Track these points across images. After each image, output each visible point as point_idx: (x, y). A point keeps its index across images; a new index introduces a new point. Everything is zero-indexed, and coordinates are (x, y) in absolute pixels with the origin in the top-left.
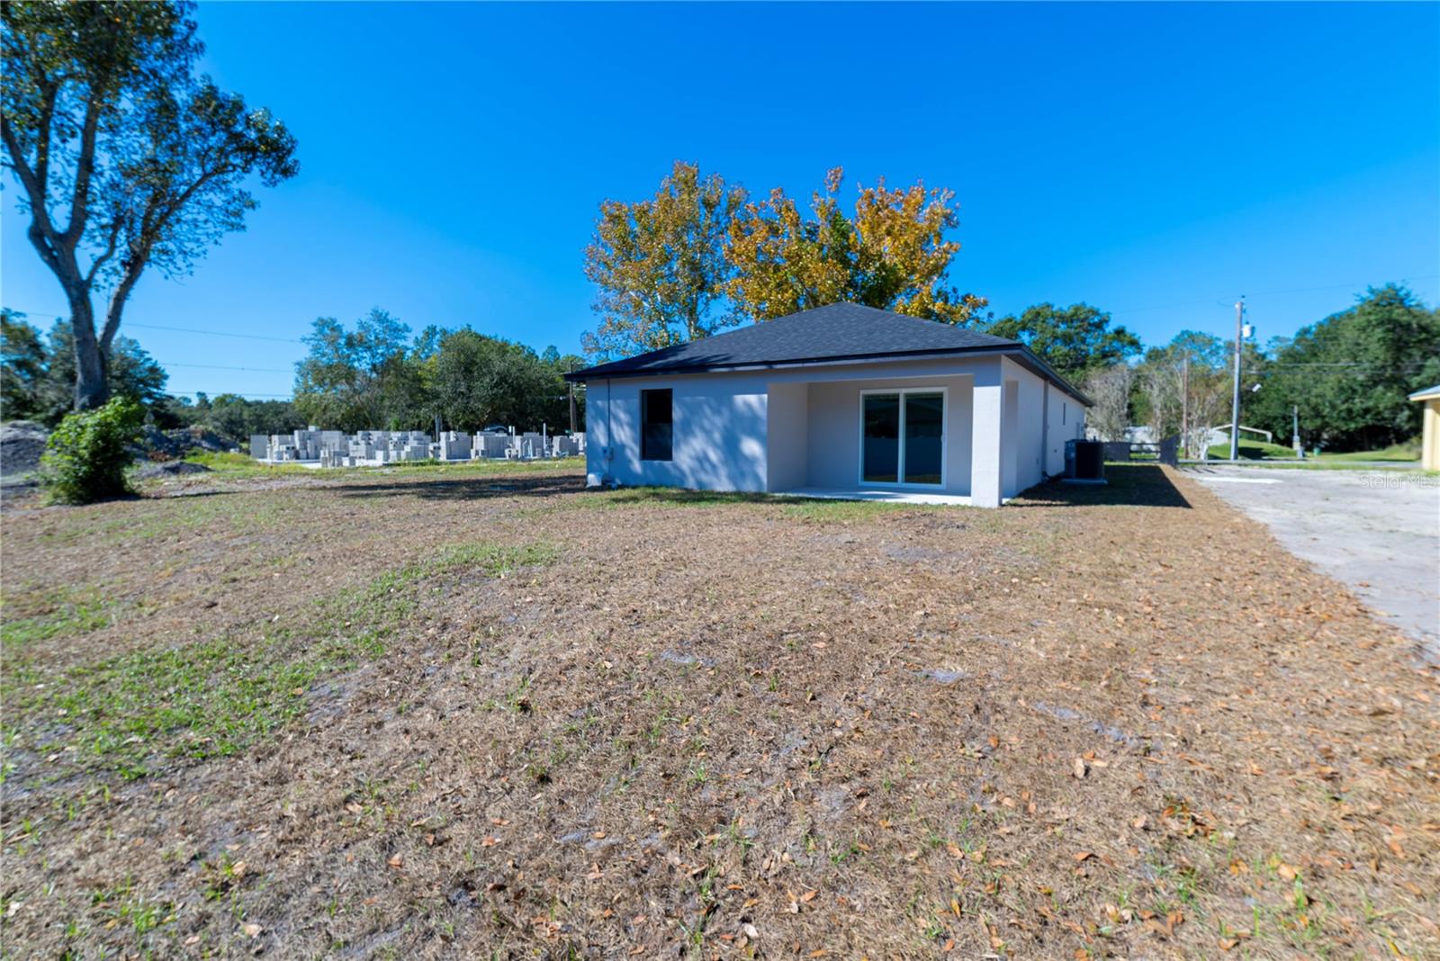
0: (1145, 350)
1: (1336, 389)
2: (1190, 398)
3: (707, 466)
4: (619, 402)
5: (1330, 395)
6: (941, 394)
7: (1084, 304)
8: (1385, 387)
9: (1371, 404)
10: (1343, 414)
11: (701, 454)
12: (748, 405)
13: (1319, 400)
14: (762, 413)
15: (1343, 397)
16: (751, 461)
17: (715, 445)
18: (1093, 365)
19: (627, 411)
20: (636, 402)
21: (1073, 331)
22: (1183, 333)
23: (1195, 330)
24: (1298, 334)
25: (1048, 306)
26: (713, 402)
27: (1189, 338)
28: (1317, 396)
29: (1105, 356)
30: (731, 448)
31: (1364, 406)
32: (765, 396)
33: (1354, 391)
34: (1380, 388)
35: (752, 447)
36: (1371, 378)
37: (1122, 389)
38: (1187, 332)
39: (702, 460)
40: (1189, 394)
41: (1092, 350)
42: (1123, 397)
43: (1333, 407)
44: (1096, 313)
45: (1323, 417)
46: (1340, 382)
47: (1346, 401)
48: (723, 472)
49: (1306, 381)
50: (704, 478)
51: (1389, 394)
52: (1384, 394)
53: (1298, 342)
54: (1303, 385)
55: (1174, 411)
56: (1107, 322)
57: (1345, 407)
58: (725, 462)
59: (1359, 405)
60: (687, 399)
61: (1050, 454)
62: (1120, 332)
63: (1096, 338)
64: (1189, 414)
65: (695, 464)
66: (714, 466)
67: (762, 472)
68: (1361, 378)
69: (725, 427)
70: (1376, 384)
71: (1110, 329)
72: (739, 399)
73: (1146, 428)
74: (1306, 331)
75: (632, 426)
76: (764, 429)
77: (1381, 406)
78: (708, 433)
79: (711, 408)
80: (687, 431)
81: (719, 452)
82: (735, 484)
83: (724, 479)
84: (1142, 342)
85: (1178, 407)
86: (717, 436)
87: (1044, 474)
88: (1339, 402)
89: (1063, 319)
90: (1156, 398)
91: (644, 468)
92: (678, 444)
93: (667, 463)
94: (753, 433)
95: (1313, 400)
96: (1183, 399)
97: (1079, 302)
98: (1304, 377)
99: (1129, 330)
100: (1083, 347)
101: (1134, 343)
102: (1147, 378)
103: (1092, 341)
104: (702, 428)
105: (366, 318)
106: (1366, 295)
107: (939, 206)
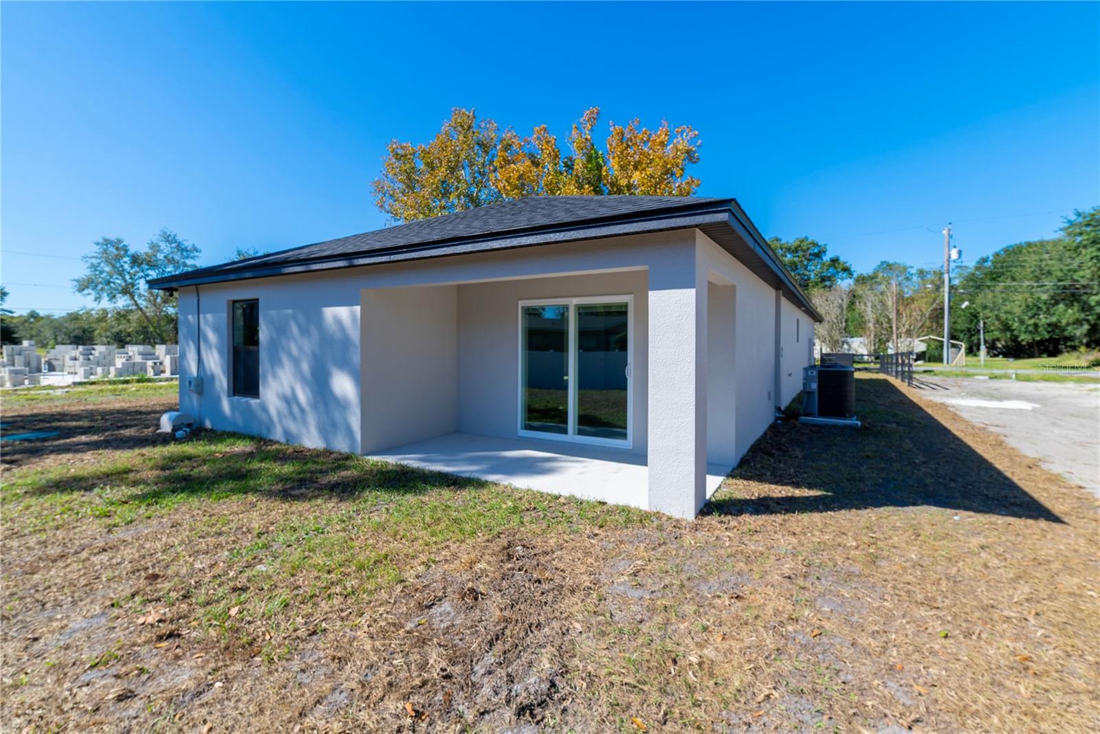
0: (855, 275)
1: (1024, 306)
2: (898, 313)
3: (296, 410)
4: (209, 316)
5: (1017, 311)
6: (626, 305)
7: (807, 238)
8: (1067, 305)
9: (1054, 319)
10: (1031, 328)
11: (288, 392)
12: (339, 322)
13: (1010, 317)
14: (355, 335)
15: (1030, 314)
16: (342, 405)
17: (303, 379)
18: (813, 286)
19: (216, 330)
20: (224, 316)
21: (796, 259)
22: (882, 263)
23: (891, 261)
24: (978, 262)
25: (777, 240)
26: (301, 318)
27: (888, 267)
28: (1006, 312)
29: (823, 279)
30: (320, 384)
31: (1048, 321)
32: (358, 308)
33: (1039, 308)
34: (1061, 306)
35: (344, 385)
36: (1052, 298)
37: (841, 307)
38: (885, 262)
39: (289, 400)
40: (898, 311)
41: (812, 276)
42: (841, 313)
43: (1022, 322)
44: (815, 244)
45: (1013, 331)
46: (1026, 300)
47: (1033, 317)
48: (312, 420)
49: (996, 299)
50: (293, 427)
51: (1070, 311)
52: (1066, 311)
53: (977, 268)
54: (994, 303)
55: (885, 325)
56: (825, 252)
57: (1032, 321)
58: (314, 406)
59: (1044, 320)
60: (273, 313)
61: (784, 379)
62: (835, 261)
63: (816, 266)
64: (897, 329)
65: (282, 406)
66: (302, 411)
67: (355, 422)
68: (1044, 297)
69: (313, 353)
70: (1057, 303)
71: (826, 258)
72: (331, 313)
73: (862, 339)
74: (985, 260)
75: (220, 352)
76: (356, 358)
77: (1064, 322)
78: (296, 362)
79: (299, 326)
80: (276, 361)
81: (308, 390)
82: (326, 439)
83: (314, 431)
84: (852, 269)
85: (889, 321)
86: (305, 367)
87: (778, 409)
88: (1026, 318)
89: (789, 250)
90: (870, 315)
91: (233, 407)
92: (265, 379)
93: (253, 402)
94: (344, 365)
95: (1003, 316)
96: (893, 316)
97: (802, 236)
98: (994, 297)
99: (842, 259)
100: (807, 273)
101: (846, 270)
102: (861, 297)
103: (813, 268)
104: (290, 354)
105: (155, 239)
106: (1073, 217)
107: (682, 143)
